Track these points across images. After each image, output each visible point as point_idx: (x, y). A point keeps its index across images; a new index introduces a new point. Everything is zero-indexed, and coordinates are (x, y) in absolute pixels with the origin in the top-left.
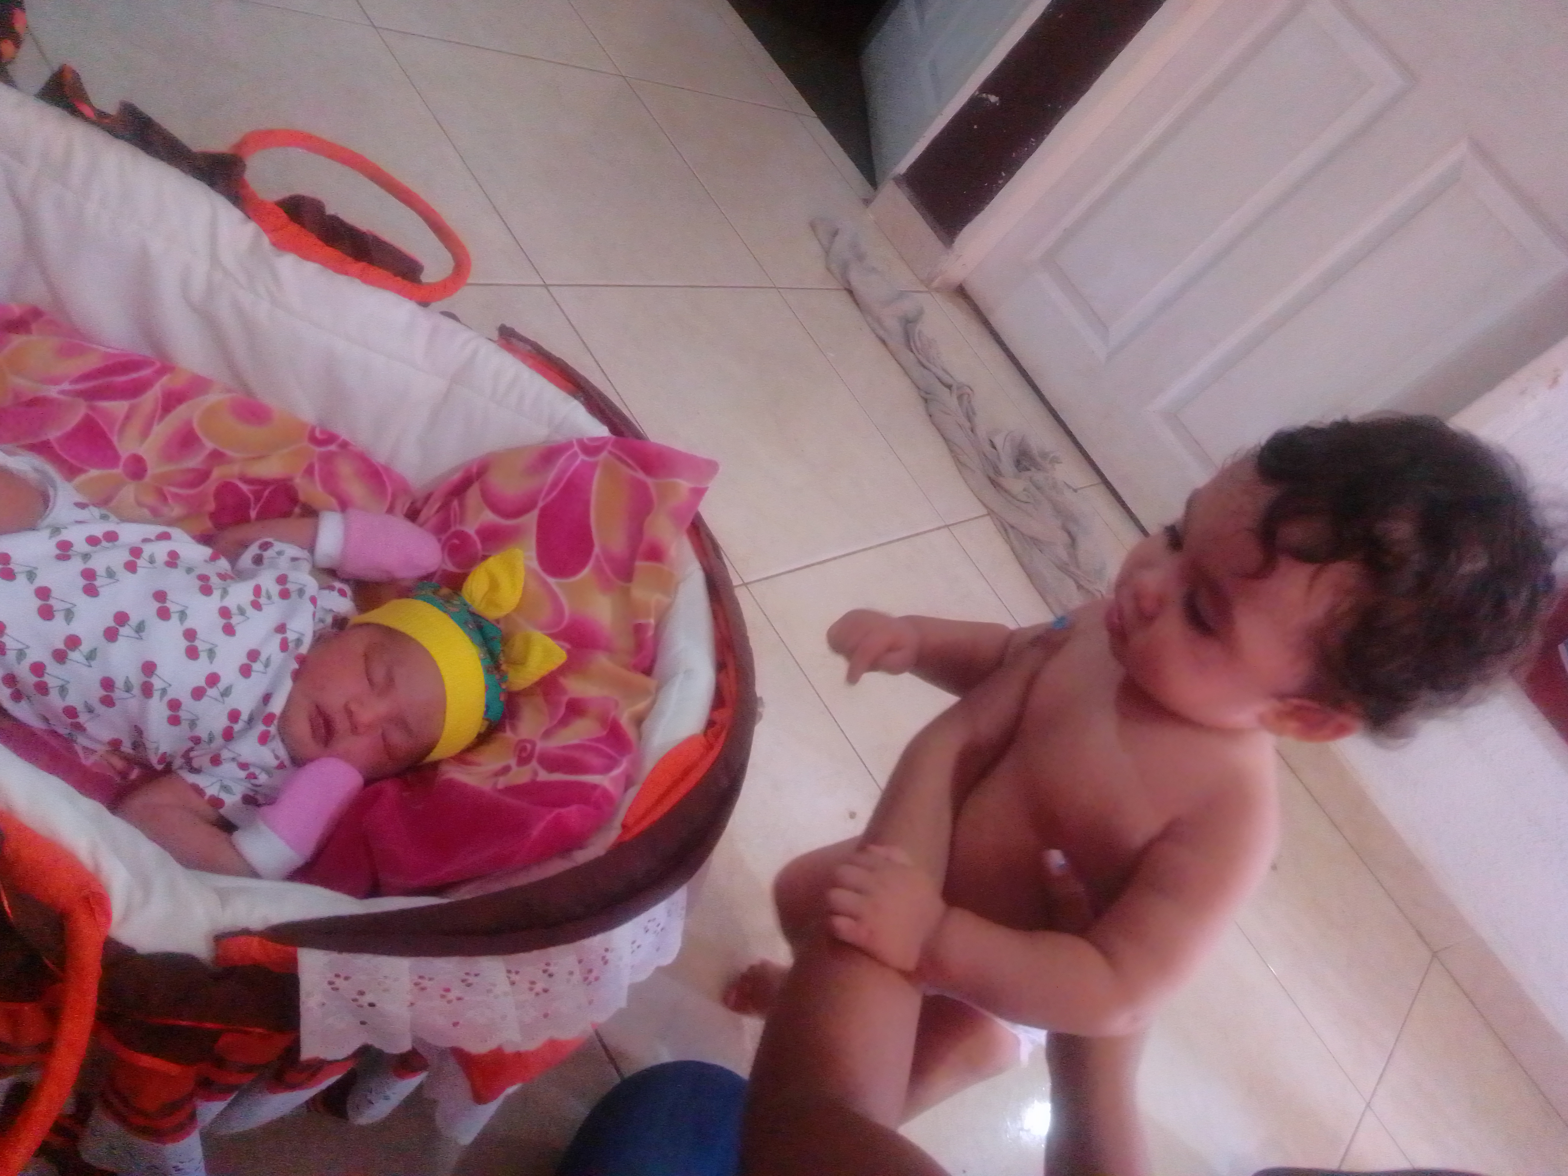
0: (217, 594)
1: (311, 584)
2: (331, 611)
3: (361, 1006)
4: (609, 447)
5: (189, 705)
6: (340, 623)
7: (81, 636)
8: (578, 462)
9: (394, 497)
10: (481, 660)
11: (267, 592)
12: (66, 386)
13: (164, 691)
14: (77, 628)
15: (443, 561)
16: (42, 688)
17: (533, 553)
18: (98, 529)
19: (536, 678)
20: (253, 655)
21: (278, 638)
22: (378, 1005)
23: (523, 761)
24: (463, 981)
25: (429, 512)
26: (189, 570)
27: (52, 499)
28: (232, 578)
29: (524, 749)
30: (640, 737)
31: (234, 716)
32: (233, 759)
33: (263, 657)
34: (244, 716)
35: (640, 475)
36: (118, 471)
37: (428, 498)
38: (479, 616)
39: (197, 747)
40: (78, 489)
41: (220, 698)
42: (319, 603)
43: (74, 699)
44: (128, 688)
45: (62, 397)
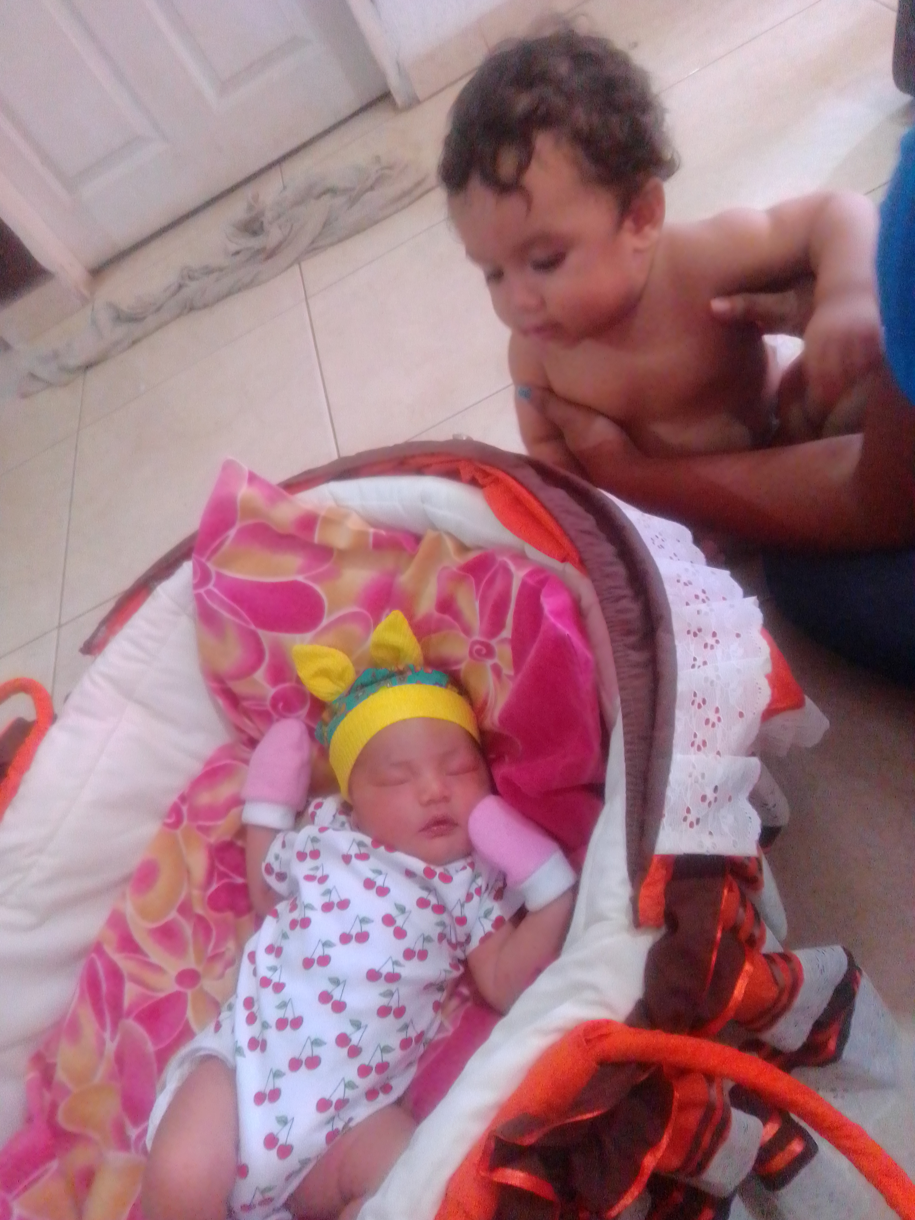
0: (309, 914)
1: (309, 831)
2: (334, 816)
3: (716, 799)
4: (203, 560)
5: (411, 941)
6: (346, 808)
7: (337, 1033)
8: (216, 591)
9: (235, 758)
10: (392, 685)
11: (312, 869)
12: (107, 1035)
13: (396, 963)
14: (330, 1037)
15: (298, 718)
16: (382, 1067)
17: (297, 636)
18: (241, 1013)
19: (414, 639)
20: (369, 884)
21: (355, 861)
22: (717, 783)
23: (490, 652)
24: (699, 706)
25: (250, 728)
26: (285, 936)
27: (210, 1052)
28: (296, 899)
29: (479, 652)
30: (479, 548)
31: (422, 903)
32: (462, 906)
33: (371, 875)
34: (424, 894)
35: (232, 533)
36: (190, 993)
37: (239, 730)
38: (352, 686)
39: (448, 936)
40: (203, 1027)
41: (406, 915)
42: (326, 824)
43: (395, 1041)
44: (390, 994)
45: (118, 1038)
